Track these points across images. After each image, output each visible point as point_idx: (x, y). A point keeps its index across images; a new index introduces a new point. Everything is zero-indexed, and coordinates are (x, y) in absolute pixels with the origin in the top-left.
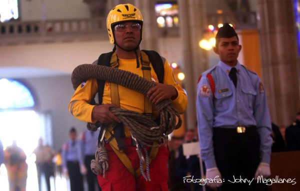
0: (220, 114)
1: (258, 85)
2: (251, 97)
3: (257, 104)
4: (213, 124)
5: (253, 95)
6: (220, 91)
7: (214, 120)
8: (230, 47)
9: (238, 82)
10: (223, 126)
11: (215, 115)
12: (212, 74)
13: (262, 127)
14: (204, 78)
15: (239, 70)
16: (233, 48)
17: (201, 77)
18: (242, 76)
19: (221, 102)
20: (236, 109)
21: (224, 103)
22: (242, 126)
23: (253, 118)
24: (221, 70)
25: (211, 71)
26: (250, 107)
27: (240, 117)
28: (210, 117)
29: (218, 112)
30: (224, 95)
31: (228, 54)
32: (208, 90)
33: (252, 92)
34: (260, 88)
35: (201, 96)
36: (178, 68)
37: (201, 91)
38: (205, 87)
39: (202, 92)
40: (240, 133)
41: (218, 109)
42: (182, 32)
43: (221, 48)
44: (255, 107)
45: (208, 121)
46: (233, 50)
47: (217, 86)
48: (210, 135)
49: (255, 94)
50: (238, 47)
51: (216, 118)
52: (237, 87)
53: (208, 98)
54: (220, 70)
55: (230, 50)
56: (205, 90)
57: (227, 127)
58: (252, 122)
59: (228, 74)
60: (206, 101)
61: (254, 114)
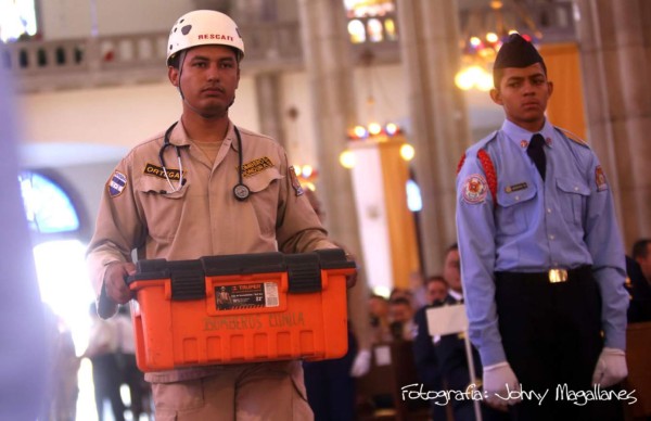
0: (510, 242)
1: (592, 171)
2: (578, 199)
3: (592, 215)
4: (495, 265)
5: (582, 196)
6: (509, 189)
7: (497, 256)
8: (527, 87)
9: (548, 167)
10: (518, 268)
11: (497, 244)
12: (490, 151)
13: (604, 267)
14: (471, 161)
15: (549, 140)
16: (535, 89)
17: (464, 157)
18: (556, 151)
19: (512, 215)
20: (545, 229)
21: (519, 215)
22: (560, 267)
23: (584, 249)
24: (509, 139)
25: (487, 144)
26: (576, 224)
27: (555, 247)
28: (488, 249)
29: (505, 235)
30: (517, 197)
31: (523, 105)
32: (481, 187)
33: (580, 188)
34: (597, 178)
35: (466, 202)
36: (400, 132)
37: (465, 190)
38: (475, 181)
39: (468, 192)
40: (557, 283)
41: (506, 229)
42: (405, 53)
43: (506, 92)
44: (587, 223)
45: (482, 257)
46: (533, 94)
47: (501, 178)
48: (490, 289)
49: (586, 192)
50: (545, 87)
51: (502, 251)
52: (547, 179)
53: (481, 205)
54: (507, 142)
55: (526, 95)
56: (474, 188)
57: (526, 271)
58: (583, 257)
59: (525, 149)
60: (479, 213)
61: (585, 238)
